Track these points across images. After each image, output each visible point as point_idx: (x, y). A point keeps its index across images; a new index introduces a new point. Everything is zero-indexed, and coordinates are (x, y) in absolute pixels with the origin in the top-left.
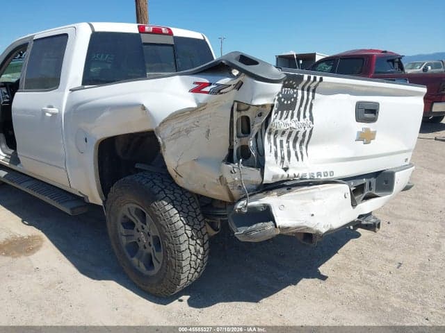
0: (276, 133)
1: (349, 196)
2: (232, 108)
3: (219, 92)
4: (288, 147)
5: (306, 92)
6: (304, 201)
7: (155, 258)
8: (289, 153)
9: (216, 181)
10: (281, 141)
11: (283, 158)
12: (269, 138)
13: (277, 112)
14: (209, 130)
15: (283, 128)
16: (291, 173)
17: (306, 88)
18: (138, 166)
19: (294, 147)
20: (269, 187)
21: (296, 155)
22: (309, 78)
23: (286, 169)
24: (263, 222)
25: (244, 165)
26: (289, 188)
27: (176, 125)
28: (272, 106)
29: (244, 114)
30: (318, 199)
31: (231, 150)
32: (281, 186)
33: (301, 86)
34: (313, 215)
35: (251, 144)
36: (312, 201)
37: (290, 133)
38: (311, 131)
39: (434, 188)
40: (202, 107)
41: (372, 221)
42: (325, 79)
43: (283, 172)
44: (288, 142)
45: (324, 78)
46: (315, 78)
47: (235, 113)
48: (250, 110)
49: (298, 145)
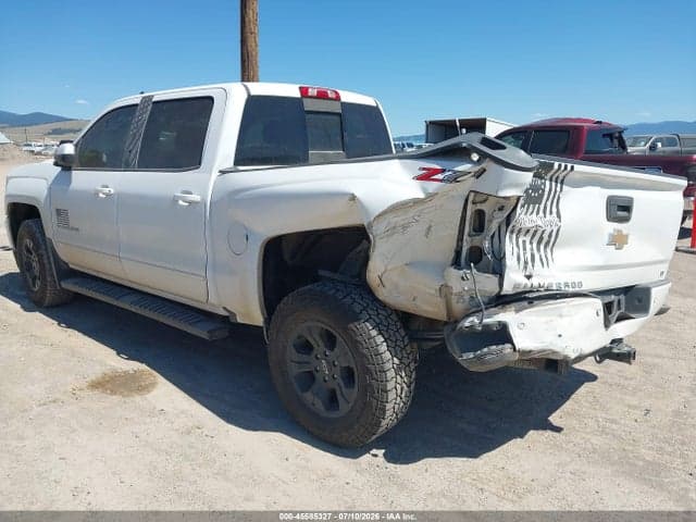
0: (520, 231)
1: (601, 313)
2: (467, 200)
3: (455, 180)
4: (532, 249)
5: (554, 184)
6: (549, 319)
7: (343, 396)
8: (533, 256)
9: (433, 292)
10: (524, 242)
11: (526, 263)
12: (511, 238)
13: (523, 206)
14: (430, 227)
15: (529, 225)
16: (535, 282)
17: (554, 179)
18: (322, 273)
19: (539, 250)
20: (508, 299)
21: (541, 260)
22: (560, 166)
23: (529, 277)
24: (497, 344)
25: (478, 271)
26: (531, 301)
27: (393, 219)
28: (519, 198)
29: (479, 207)
30: (566, 316)
31: (458, 253)
32: (522, 298)
33: (549, 175)
34: (560, 336)
35: (487, 245)
36: (559, 319)
37: (536, 232)
38: (558, 231)
39: (682, 316)
40: (430, 196)
41: (625, 349)
42: (577, 167)
43: (525, 281)
44: (531, 243)
45: (575, 166)
46: (566, 167)
47: (470, 206)
48: (487, 203)
49: (542, 247)
